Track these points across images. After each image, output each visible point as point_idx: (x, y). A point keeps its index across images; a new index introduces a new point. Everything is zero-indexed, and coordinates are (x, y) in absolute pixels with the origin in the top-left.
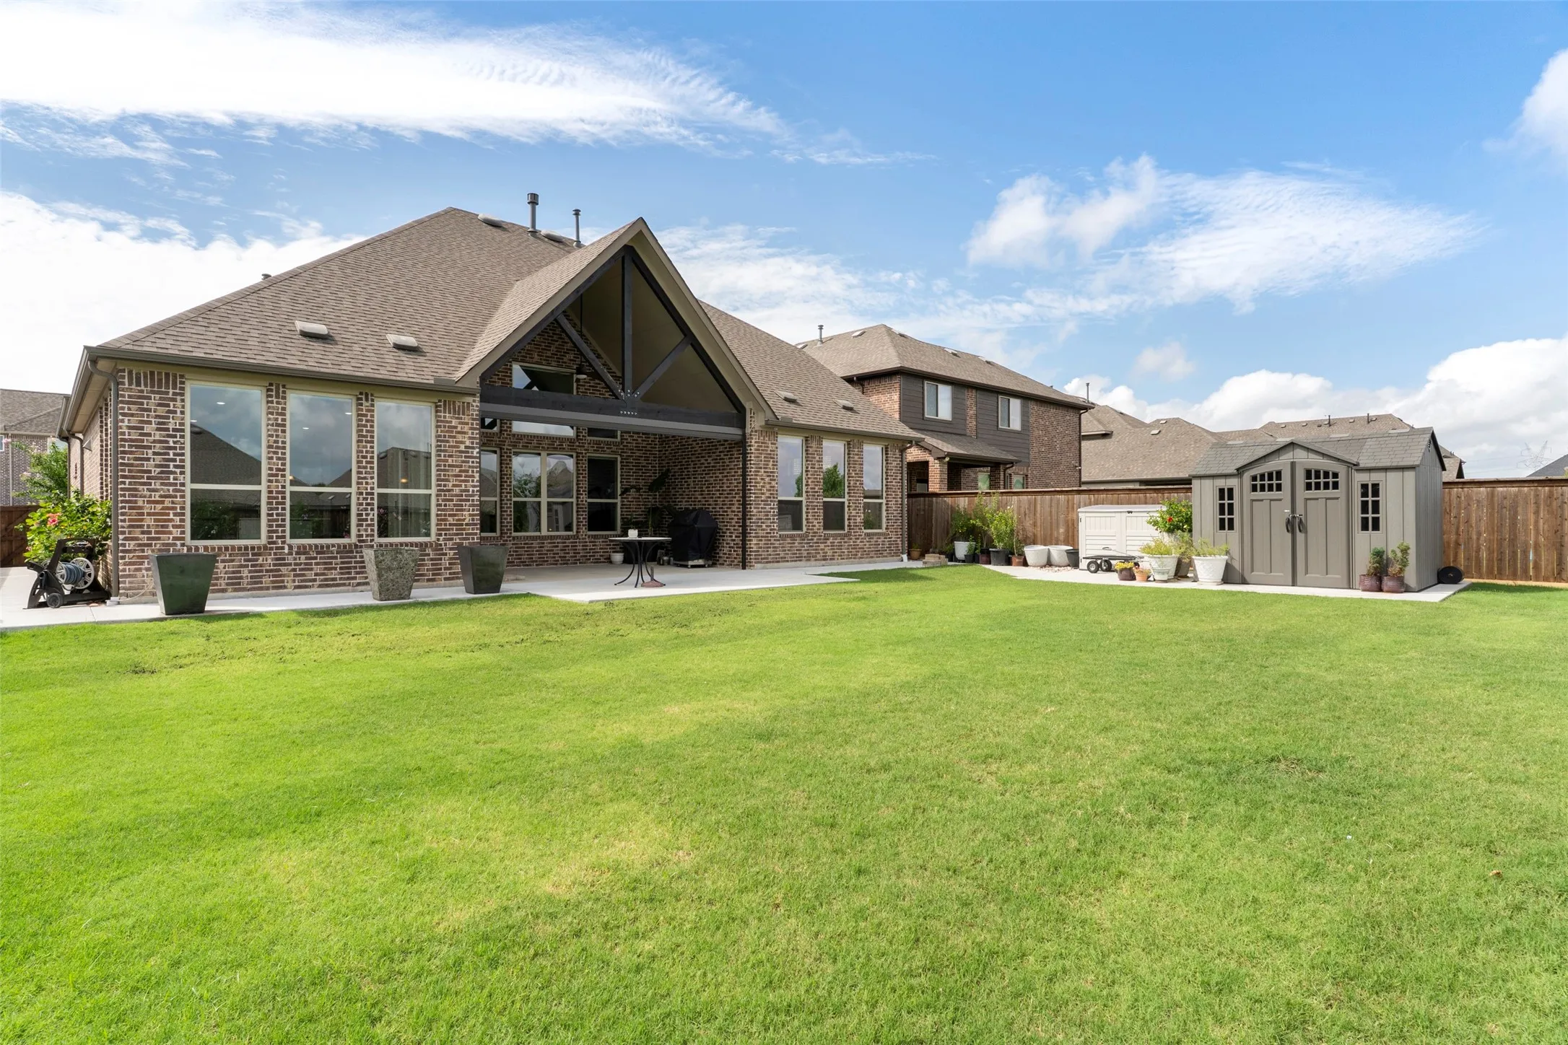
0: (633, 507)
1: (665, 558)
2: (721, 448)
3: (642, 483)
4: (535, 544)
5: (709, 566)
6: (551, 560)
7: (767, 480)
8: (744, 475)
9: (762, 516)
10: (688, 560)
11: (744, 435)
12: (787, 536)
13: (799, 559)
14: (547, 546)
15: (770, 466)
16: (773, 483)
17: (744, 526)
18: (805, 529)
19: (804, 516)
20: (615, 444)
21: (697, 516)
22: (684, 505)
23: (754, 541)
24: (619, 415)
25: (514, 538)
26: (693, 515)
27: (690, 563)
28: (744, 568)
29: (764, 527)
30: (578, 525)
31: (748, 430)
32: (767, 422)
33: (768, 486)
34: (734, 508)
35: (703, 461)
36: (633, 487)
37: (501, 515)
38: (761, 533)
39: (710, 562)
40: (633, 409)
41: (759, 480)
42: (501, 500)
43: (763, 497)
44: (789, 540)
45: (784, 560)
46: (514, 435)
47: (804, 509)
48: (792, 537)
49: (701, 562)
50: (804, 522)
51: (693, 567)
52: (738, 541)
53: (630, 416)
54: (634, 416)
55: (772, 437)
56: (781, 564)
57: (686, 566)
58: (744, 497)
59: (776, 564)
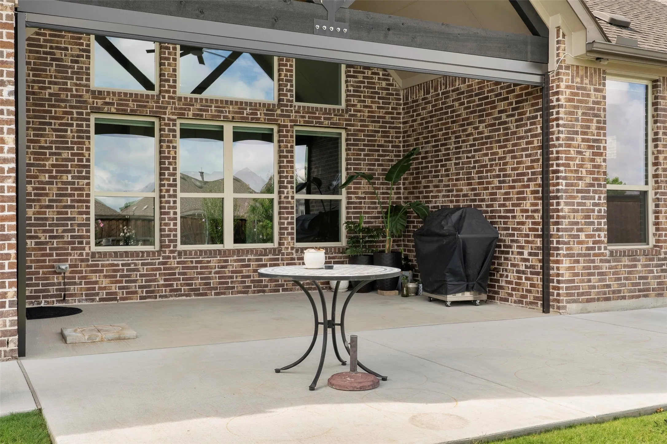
0: (365, 207)
1: (411, 285)
2: (502, 105)
3: (378, 170)
4: (214, 262)
5: (482, 302)
6: (239, 287)
7: (588, 154)
8: (545, 147)
9: (579, 217)
10: (446, 294)
11: (545, 76)
12: (624, 253)
13: (645, 293)
14: (233, 264)
15: (593, 129)
16: (599, 160)
17: (546, 236)
18: (652, 241)
19: (651, 218)
20: (338, 113)
21: (461, 219)
22: (440, 202)
23: (566, 263)
24: (312, 31)
25: (180, 253)
26: (455, 217)
27: (450, 298)
28: (546, 309)
29: (582, 236)
30: (281, 234)
31: (552, 66)
32: (590, 48)
33: (589, 166)
34: (527, 205)
35: (470, 129)
36: (364, 176)
37: (161, 219)
38: (577, 249)
39: (484, 297)
40: (340, 20)
41: (573, 154)
42: (161, 197)
43: (581, 185)
44: (626, 261)
45: (618, 295)
46: (180, 99)
47: (651, 206)
48: (632, 255)
49: (468, 296)
50: (652, 229)
51: (455, 303)
52: (536, 262)
53: (334, 34)
54: (341, 35)
55: (596, 79)
56: (612, 303)
57: (444, 302)
58: (545, 185)
59: (603, 304)
